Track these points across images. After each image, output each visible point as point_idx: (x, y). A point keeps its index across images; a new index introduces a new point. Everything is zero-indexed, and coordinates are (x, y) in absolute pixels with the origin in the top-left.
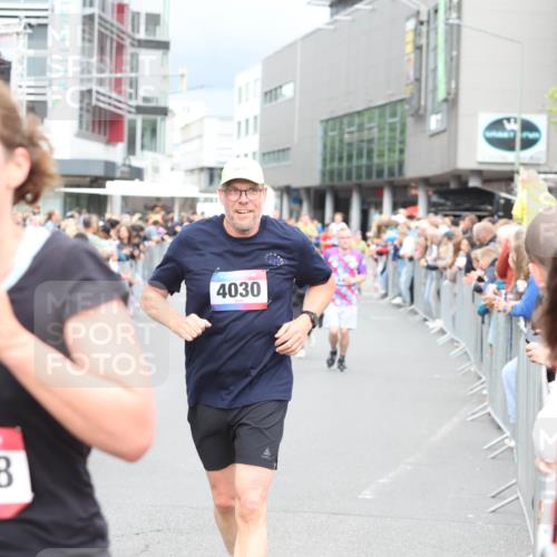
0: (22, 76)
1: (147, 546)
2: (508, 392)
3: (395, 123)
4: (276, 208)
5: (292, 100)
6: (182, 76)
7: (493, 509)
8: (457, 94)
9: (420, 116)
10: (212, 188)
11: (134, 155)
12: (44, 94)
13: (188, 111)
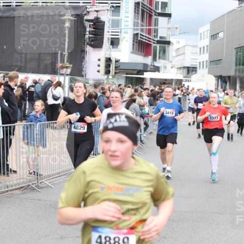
0: (109, 27)
4: (215, 85)
5: (223, 39)
6: (177, 28)
10: (188, 76)
11: (156, 61)
12: (118, 35)
13: (179, 43)
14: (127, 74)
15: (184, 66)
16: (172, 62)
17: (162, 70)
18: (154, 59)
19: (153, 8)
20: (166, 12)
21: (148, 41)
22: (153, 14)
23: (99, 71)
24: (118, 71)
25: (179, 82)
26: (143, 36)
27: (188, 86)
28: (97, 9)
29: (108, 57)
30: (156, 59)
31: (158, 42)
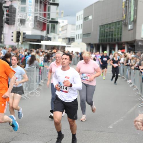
0: (19, 12)
1: (51, 139)
3: (119, 27)
4: (86, 49)
5: (91, 20)
6: (62, 13)
8: (136, 19)
9: (126, 25)
10: (69, 43)
12: (25, 17)
14: (30, 42)
16: (59, 34)
21: (44, 21)
22: (47, 3)
24: (24, 40)
25: (63, 47)
26: (41, 18)
29: (18, 31)
30: (49, 32)
31: (50, 22)
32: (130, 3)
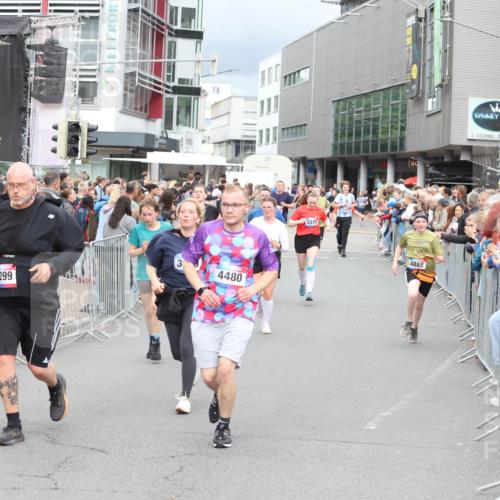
0: (76, 61)
1: (181, 467)
2: (493, 339)
3: (397, 105)
4: (293, 177)
5: (308, 83)
6: (214, 61)
7: (478, 438)
8: (450, 81)
9: (419, 99)
10: (238, 158)
11: (171, 129)
12: (94, 76)
13: (218, 92)
14: (112, 156)
15: (228, 139)
16: (204, 130)
17: (183, 147)
18: (168, 125)
19: (166, 20)
20: (192, 29)
21: (155, 87)
22: (166, 33)
23: (54, 151)
24: (93, 150)
25: (218, 170)
26: (145, 77)
27: (236, 180)
28: (50, 24)
29: (74, 120)
30: (171, 124)
31: (176, 90)
32: (429, 28)
